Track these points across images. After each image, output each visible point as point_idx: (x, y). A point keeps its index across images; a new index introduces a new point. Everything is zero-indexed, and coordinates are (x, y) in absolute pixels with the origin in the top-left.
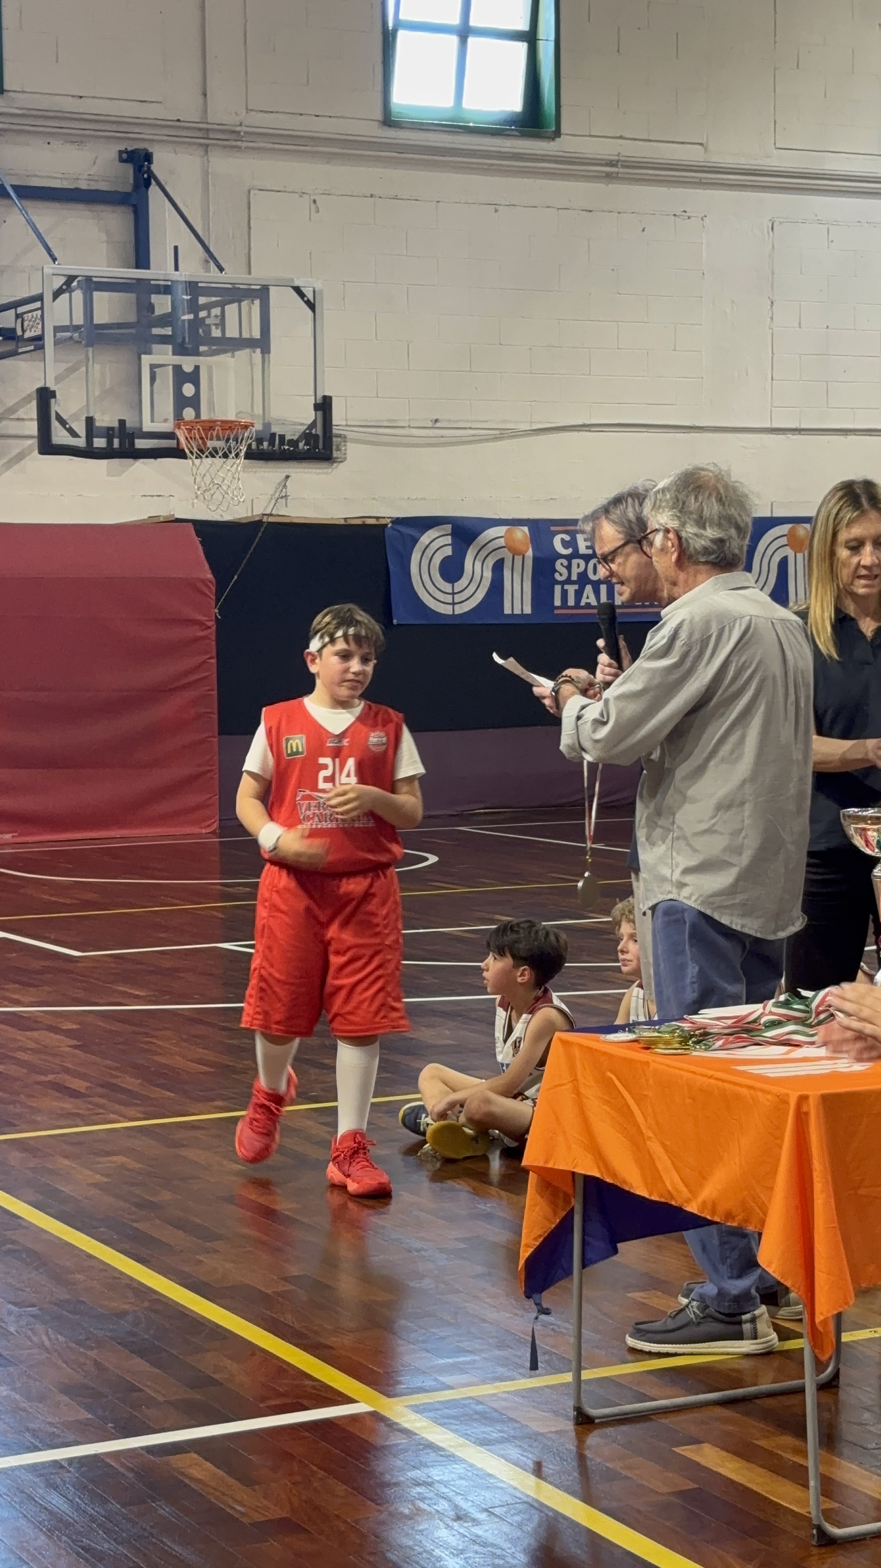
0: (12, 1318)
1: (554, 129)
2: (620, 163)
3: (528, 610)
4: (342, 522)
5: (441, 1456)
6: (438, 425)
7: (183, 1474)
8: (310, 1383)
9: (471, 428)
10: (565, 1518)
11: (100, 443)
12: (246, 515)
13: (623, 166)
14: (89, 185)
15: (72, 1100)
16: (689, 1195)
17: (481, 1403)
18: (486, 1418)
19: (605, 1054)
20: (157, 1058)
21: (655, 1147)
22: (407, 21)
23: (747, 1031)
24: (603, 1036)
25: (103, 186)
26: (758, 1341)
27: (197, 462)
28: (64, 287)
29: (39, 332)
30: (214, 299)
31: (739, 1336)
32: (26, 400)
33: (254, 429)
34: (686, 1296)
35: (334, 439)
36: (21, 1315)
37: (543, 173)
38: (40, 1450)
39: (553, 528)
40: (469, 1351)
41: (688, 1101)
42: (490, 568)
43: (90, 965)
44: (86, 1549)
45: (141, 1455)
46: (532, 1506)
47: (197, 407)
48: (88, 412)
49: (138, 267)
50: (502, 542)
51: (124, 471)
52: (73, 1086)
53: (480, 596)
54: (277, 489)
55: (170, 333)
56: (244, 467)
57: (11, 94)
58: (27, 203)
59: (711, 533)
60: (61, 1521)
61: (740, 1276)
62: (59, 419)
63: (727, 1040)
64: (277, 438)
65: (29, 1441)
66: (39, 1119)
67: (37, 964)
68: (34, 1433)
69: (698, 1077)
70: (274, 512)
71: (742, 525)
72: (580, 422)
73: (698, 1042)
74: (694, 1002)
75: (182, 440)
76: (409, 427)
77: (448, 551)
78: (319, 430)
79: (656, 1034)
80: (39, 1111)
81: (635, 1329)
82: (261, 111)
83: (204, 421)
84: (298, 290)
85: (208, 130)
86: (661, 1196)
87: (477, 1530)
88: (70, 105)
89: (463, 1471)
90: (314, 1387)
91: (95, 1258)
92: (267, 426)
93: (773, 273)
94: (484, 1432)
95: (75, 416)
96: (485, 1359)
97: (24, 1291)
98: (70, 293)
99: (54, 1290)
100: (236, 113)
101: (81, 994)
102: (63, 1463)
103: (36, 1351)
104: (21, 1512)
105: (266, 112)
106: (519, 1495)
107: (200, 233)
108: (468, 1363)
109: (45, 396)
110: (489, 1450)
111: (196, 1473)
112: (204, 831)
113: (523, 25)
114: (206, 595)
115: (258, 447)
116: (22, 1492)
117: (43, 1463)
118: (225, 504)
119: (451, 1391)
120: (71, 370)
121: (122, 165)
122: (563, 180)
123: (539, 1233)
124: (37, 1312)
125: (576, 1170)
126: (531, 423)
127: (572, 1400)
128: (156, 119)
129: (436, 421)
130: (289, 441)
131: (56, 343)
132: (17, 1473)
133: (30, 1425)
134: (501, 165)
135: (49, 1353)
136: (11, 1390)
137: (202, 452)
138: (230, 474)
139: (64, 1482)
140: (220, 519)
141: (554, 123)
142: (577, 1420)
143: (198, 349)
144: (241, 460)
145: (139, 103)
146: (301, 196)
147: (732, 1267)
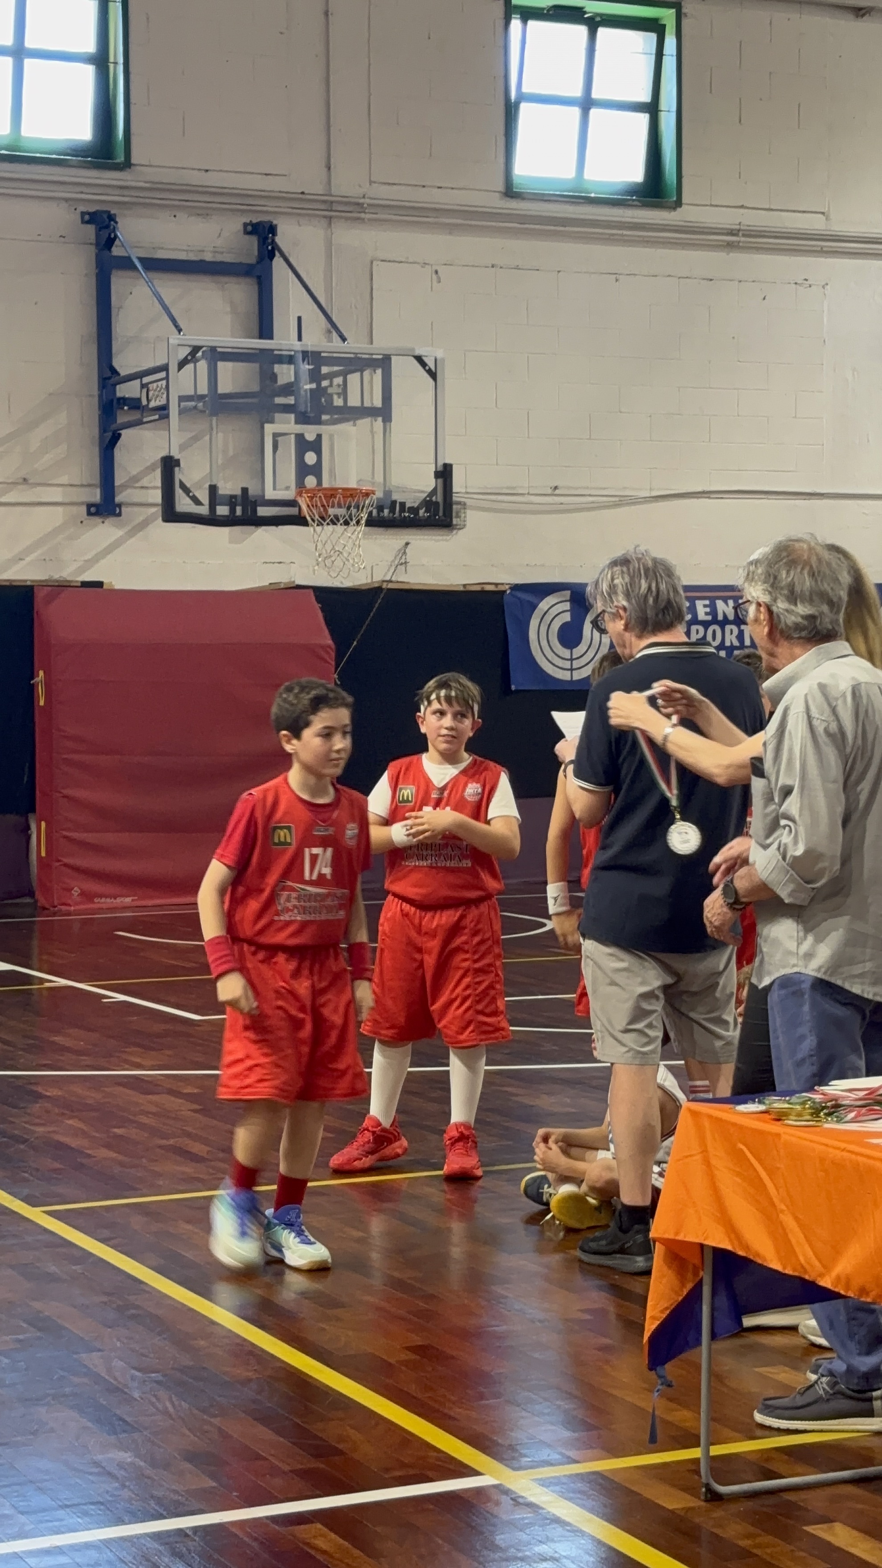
0: (136, 1384)
1: (675, 199)
2: (741, 232)
4: (462, 589)
5: (568, 1531)
6: (557, 492)
7: (308, 1544)
8: (435, 1454)
9: (590, 495)
11: (222, 510)
12: (365, 582)
13: (744, 235)
14: (214, 257)
15: (194, 1164)
16: (822, 1270)
17: (606, 1479)
19: (734, 1125)
21: (788, 1220)
22: (530, 94)
23: (880, 1103)
24: (733, 1106)
25: (228, 258)
27: (319, 529)
28: (189, 358)
29: (163, 402)
30: (336, 368)
31: (870, 1414)
32: (151, 468)
33: (375, 497)
34: (815, 1372)
35: (454, 507)
36: (144, 1381)
37: (663, 243)
38: (165, 1518)
41: (821, 1174)
43: (209, 1028)
45: (267, 1525)
47: (318, 475)
48: (211, 481)
49: (261, 336)
51: (247, 538)
52: (194, 1151)
54: (396, 555)
55: (293, 402)
56: (364, 534)
57: (136, 168)
58: (152, 275)
59: (802, 609)
61: (869, 1353)
62: (183, 486)
63: (859, 1112)
64: (398, 505)
66: (161, 1183)
67: (158, 1027)
68: (159, 1501)
69: (831, 1150)
70: (393, 579)
71: (835, 600)
72: (700, 489)
73: (829, 1114)
74: (814, 1075)
75: (304, 508)
76: (528, 494)
77: (567, 617)
78: (439, 498)
79: (787, 1106)
80: (160, 1175)
81: (763, 1404)
82: (385, 184)
83: (325, 489)
84: (420, 359)
85: (332, 202)
86: (794, 1270)
88: (197, 178)
90: (438, 1459)
91: (220, 1325)
92: (388, 493)
95: (199, 484)
97: (146, 1356)
98: (195, 363)
99: (178, 1356)
100: (360, 186)
101: (200, 1057)
102: (188, 1531)
103: (160, 1417)
105: (389, 184)
107: (322, 301)
109: (169, 465)
111: (320, 1543)
113: (645, 96)
114: (326, 662)
115: (379, 515)
116: (148, 1560)
117: (167, 1532)
118: (345, 571)
119: (578, 1465)
120: (196, 439)
121: (247, 237)
122: (683, 249)
123: (666, 1305)
124: (161, 1378)
125: (706, 1243)
126: (651, 489)
127: (700, 1476)
128: (280, 192)
129: (556, 488)
130: (409, 508)
131: (181, 412)
132: (143, 1541)
133: (155, 1493)
134: (622, 235)
135: (173, 1419)
136: (136, 1457)
137: (323, 519)
138: (351, 541)
139: (189, 1551)
140: (340, 586)
141: (675, 193)
142: (706, 1497)
143: (321, 418)
144: (363, 527)
145: (263, 177)
146: (422, 267)
147: (859, 1343)
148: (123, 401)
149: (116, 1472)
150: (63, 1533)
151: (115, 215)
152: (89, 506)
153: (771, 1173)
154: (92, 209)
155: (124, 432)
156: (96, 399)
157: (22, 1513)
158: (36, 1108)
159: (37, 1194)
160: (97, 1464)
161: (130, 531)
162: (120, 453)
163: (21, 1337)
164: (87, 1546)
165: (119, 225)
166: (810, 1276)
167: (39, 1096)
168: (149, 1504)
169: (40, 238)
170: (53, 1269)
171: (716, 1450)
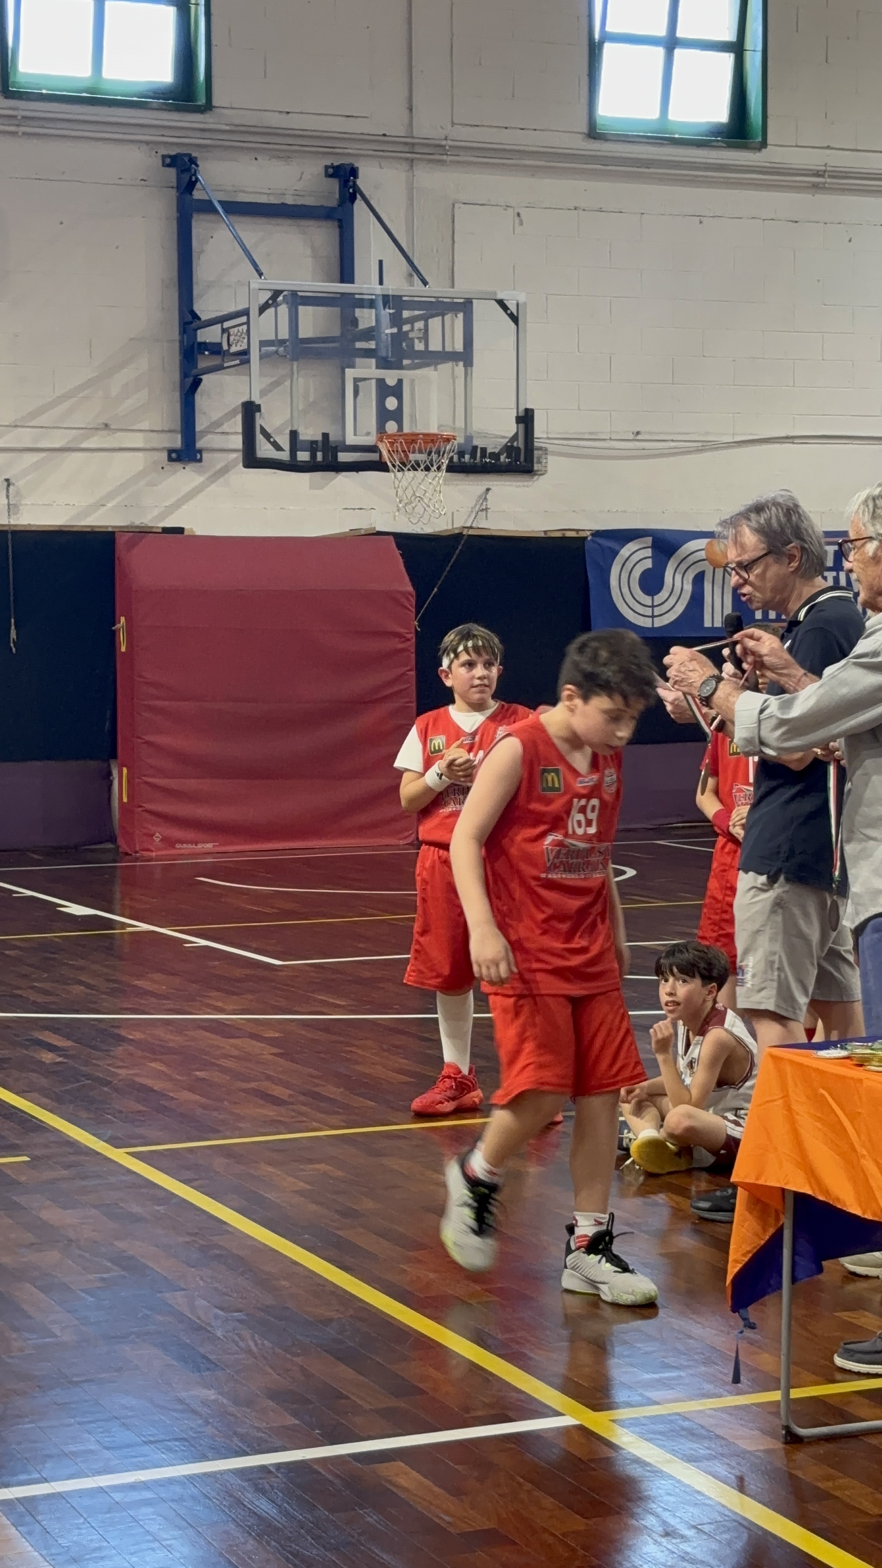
0: (219, 1322)
1: (760, 140)
2: (826, 174)
4: (543, 535)
5: (649, 1471)
6: (639, 437)
7: (390, 1482)
8: (516, 1394)
9: (673, 441)
10: (775, 1537)
11: (303, 456)
12: (445, 528)
13: (829, 177)
14: (295, 200)
15: (275, 1107)
17: (688, 1419)
18: (693, 1434)
19: (817, 1070)
20: (358, 1068)
21: (869, 1165)
22: (613, 33)
24: (815, 1051)
25: (309, 201)
27: (399, 475)
28: (270, 302)
29: (244, 346)
30: (417, 313)
32: (231, 414)
33: (456, 443)
35: (536, 452)
36: (227, 1320)
37: (747, 184)
38: (248, 1454)
40: (674, 1367)
42: (691, 581)
43: (291, 974)
44: (296, 1555)
46: (740, 1524)
47: (399, 420)
48: (292, 426)
49: (342, 281)
50: (702, 555)
51: (327, 484)
52: (275, 1093)
53: (680, 608)
54: (477, 501)
55: (373, 347)
56: (444, 480)
57: (218, 110)
58: (234, 219)
60: (270, 1525)
62: (264, 432)
64: (479, 451)
65: (237, 1445)
66: (243, 1125)
67: (239, 972)
68: (242, 1438)
70: (474, 525)
72: (784, 435)
75: (385, 453)
76: (610, 439)
77: (649, 564)
78: (520, 443)
79: (869, 1051)
80: (242, 1117)
81: (844, 1349)
82: (467, 125)
83: (407, 435)
84: (501, 303)
85: (413, 144)
86: (875, 1215)
87: (686, 1547)
88: (275, 121)
89: (671, 1487)
90: (519, 1399)
91: (301, 1265)
92: (469, 438)
94: (692, 1449)
95: (279, 430)
96: (691, 1375)
97: (230, 1296)
98: (276, 307)
99: (260, 1295)
100: (442, 127)
101: (282, 1003)
102: (271, 1468)
103: (243, 1356)
104: (230, 1516)
105: (471, 126)
106: (727, 1513)
107: (404, 245)
108: (673, 1378)
109: (250, 410)
110: (698, 1467)
111: (402, 1481)
112: (401, 842)
113: (729, 35)
114: (406, 607)
115: (459, 459)
116: (231, 1496)
117: (251, 1468)
118: (426, 517)
119: (657, 1407)
120: (276, 384)
121: (329, 179)
123: (748, 1249)
124: (244, 1317)
125: (786, 1187)
126: (734, 434)
127: (781, 1419)
128: (362, 134)
129: (638, 433)
130: (490, 453)
131: (262, 357)
132: (226, 1477)
133: (238, 1430)
134: (706, 177)
135: (256, 1358)
136: (219, 1393)
137: (404, 465)
138: (431, 487)
139: (272, 1487)
140: (420, 531)
141: (760, 134)
142: (786, 1439)
143: (402, 362)
144: (443, 473)
145: (344, 118)
146: (505, 210)
148: (204, 346)
149: (199, 1409)
150: (147, 1468)
151: (196, 158)
152: (170, 451)
153: (853, 1117)
154: (173, 153)
155: (204, 377)
156: (177, 345)
157: (107, 1448)
158: (119, 1050)
159: (120, 1135)
160: (180, 1401)
161: (211, 476)
162: (200, 399)
163: (105, 1276)
164: (171, 1481)
165: (200, 168)
167: (121, 1039)
168: (232, 1441)
169: (121, 182)
170: (136, 1209)
171: (795, 1393)
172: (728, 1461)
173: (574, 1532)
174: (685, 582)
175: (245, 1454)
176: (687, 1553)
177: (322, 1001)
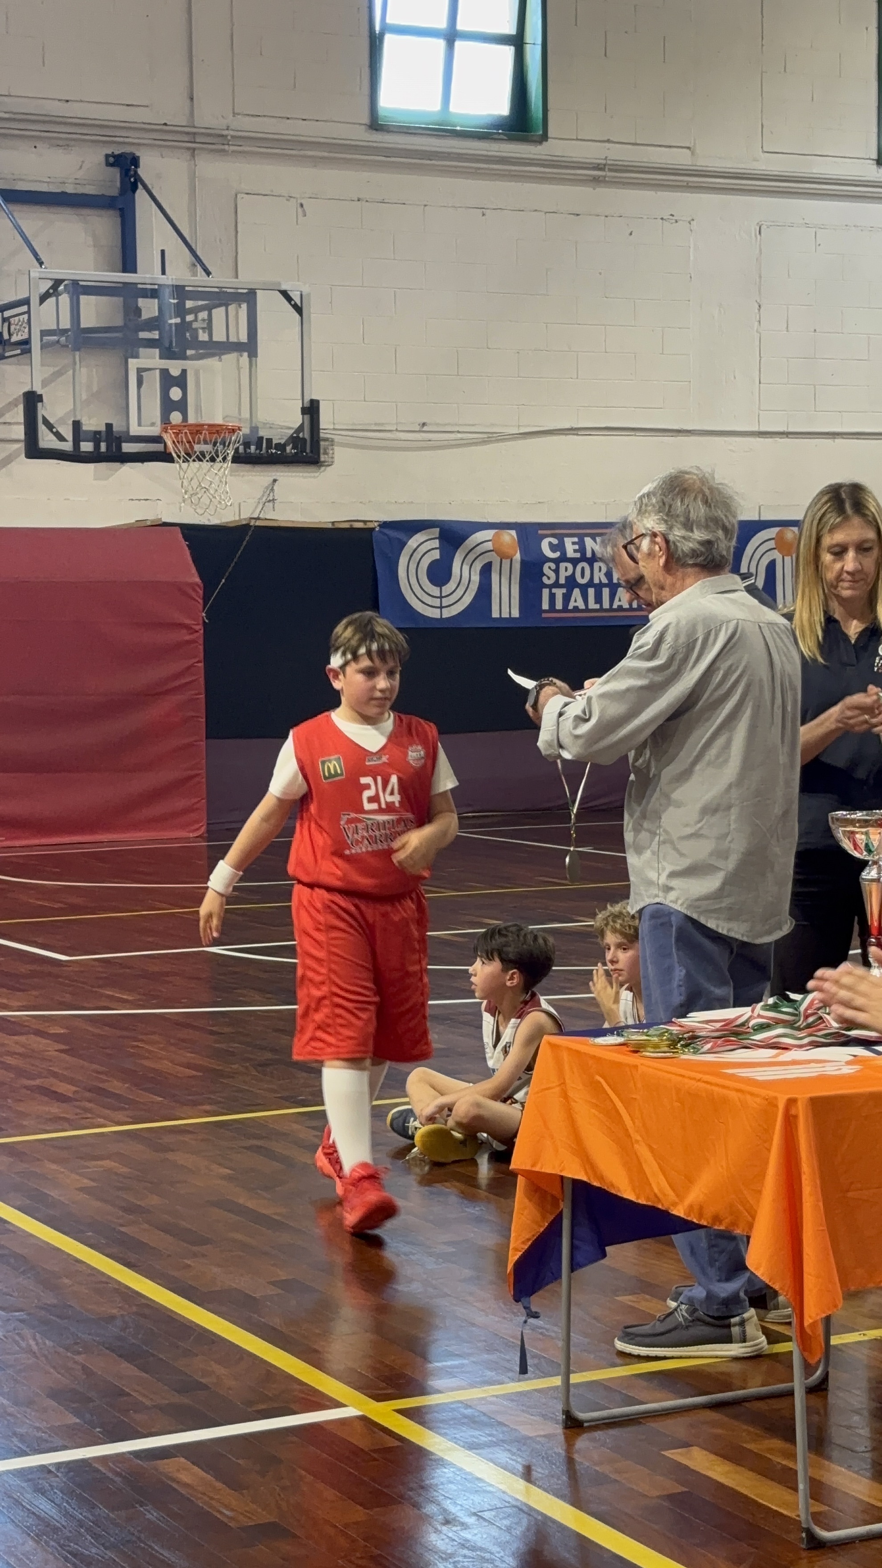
0: (1, 1323)
1: (541, 132)
2: (607, 167)
3: (516, 613)
4: (330, 526)
6: (425, 428)
7: (174, 1480)
8: (298, 1387)
9: (459, 432)
10: (554, 1521)
11: (87, 447)
12: (233, 519)
13: (610, 170)
14: (76, 189)
15: (59, 1104)
16: (676, 1199)
17: (470, 1407)
18: (474, 1422)
19: (592, 1057)
20: (146, 1063)
21: (643, 1151)
22: (394, 25)
23: (736, 1034)
24: (592, 1039)
25: (90, 190)
26: (747, 1344)
27: (185, 465)
28: (51, 291)
29: (25, 336)
30: (200, 303)
31: (728, 1340)
32: (13, 404)
33: (241, 433)
35: (322, 443)
36: (9, 1321)
37: (530, 177)
38: (27, 1454)
39: (540, 532)
40: (457, 1355)
41: (677, 1104)
42: (478, 572)
43: (77, 969)
44: (75, 1554)
45: (129, 1460)
46: (520, 1510)
47: (184, 410)
48: (75, 416)
49: (125, 270)
50: (489, 546)
51: (113, 474)
52: (60, 1091)
53: (468, 599)
54: (264, 492)
55: (157, 337)
56: (232, 471)
58: (12, 207)
59: (699, 535)
60: (48, 1525)
61: (728, 1279)
62: (46, 422)
63: (715, 1043)
64: (264, 441)
65: (15, 1446)
66: (25, 1123)
67: (24, 968)
68: (22, 1438)
69: (686, 1080)
70: (261, 516)
71: (729, 527)
72: (567, 426)
73: (686, 1046)
74: (681, 1006)
75: (169, 444)
76: (397, 430)
77: (436, 555)
78: (306, 434)
79: (645, 1038)
80: (26, 1115)
81: (623, 1332)
82: (249, 115)
83: (191, 425)
84: (285, 294)
85: (195, 134)
86: (648, 1199)
87: (466, 1535)
88: (57, 109)
89: (451, 1475)
90: (302, 1391)
91: (83, 1262)
92: (254, 429)
93: (760, 277)
94: (473, 1436)
95: (62, 420)
96: (474, 1362)
97: (11, 1296)
98: (57, 297)
99: (42, 1294)
100: (223, 117)
101: (68, 998)
102: (50, 1468)
103: (24, 1356)
104: (9, 1517)
105: (252, 116)
106: (507, 1499)
107: (187, 236)
108: (457, 1367)
109: (32, 400)
110: (478, 1454)
111: (184, 1477)
112: (191, 835)
113: (510, 29)
114: (195, 599)
115: (245, 450)
116: (10, 1497)
117: (30, 1468)
118: (212, 508)
120: (59, 374)
121: (110, 168)
122: (550, 184)
123: (527, 1237)
124: (25, 1317)
125: (563, 1174)
126: (519, 426)
127: (561, 1404)
128: (143, 123)
129: (424, 424)
130: (276, 444)
131: (43, 347)
132: (5, 1478)
133: (18, 1430)
134: (489, 169)
135: (37, 1357)
137: (189, 456)
138: (217, 478)
139: (52, 1486)
140: (207, 523)
141: (541, 127)
142: (566, 1424)
143: (185, 353)
144: (229, 464)
145: (125, 107)
146: (288, 200)
147: (720, 1269)
153: (627, 1104)
166: (663, 1205)
168: (11, 1442)
171: (575, 1378)
172: (508, 1447)
173: (354, 1523)
174: (472, 573)
175: (23, 1454)
176: (467, 1541)
177: (108, 997)
